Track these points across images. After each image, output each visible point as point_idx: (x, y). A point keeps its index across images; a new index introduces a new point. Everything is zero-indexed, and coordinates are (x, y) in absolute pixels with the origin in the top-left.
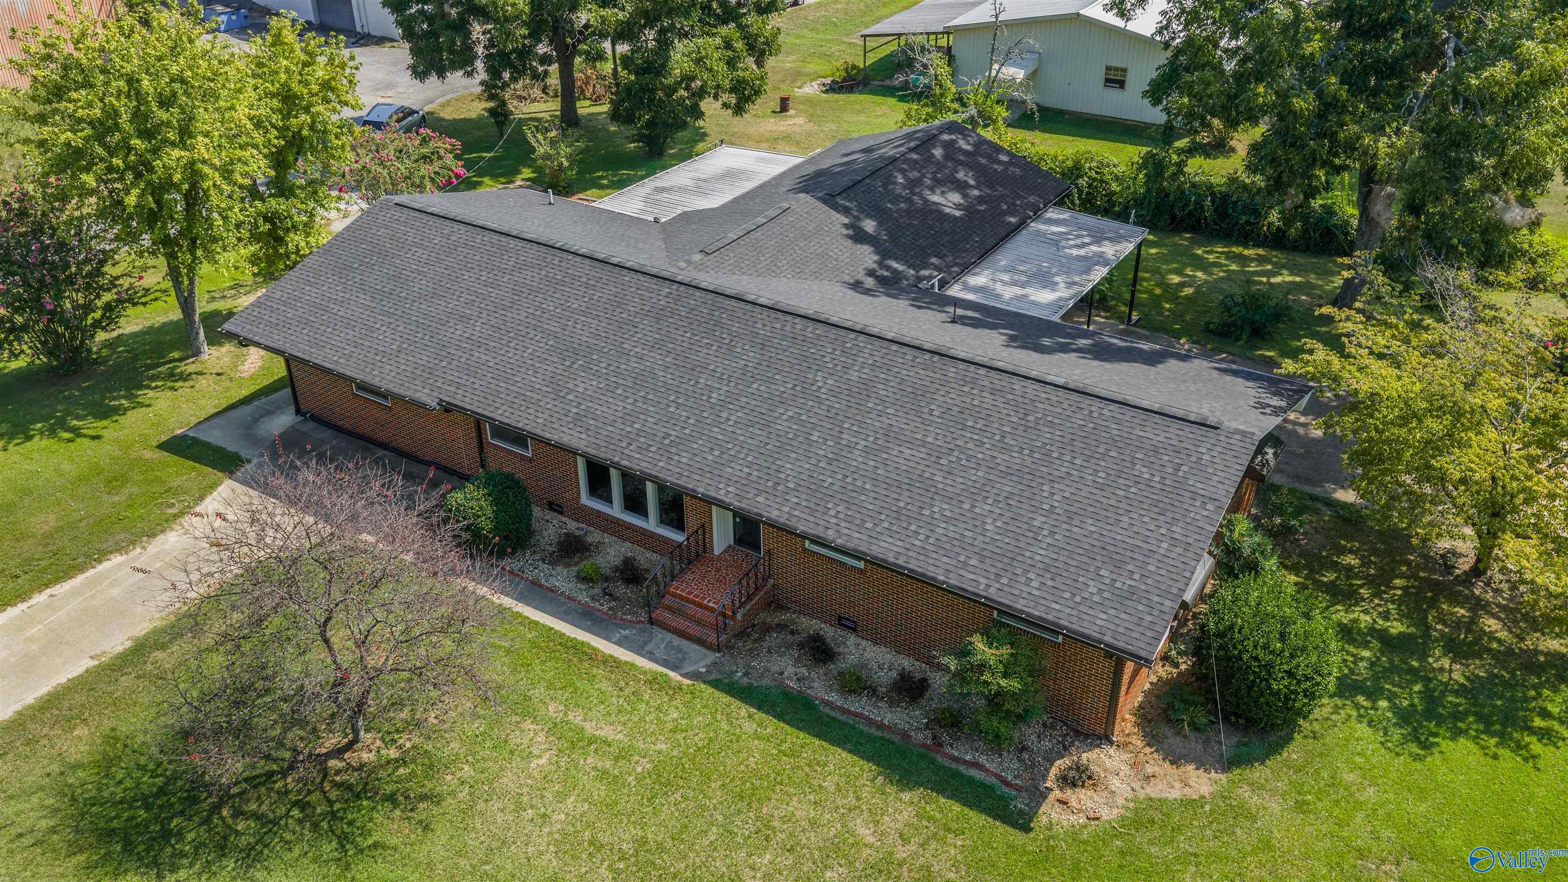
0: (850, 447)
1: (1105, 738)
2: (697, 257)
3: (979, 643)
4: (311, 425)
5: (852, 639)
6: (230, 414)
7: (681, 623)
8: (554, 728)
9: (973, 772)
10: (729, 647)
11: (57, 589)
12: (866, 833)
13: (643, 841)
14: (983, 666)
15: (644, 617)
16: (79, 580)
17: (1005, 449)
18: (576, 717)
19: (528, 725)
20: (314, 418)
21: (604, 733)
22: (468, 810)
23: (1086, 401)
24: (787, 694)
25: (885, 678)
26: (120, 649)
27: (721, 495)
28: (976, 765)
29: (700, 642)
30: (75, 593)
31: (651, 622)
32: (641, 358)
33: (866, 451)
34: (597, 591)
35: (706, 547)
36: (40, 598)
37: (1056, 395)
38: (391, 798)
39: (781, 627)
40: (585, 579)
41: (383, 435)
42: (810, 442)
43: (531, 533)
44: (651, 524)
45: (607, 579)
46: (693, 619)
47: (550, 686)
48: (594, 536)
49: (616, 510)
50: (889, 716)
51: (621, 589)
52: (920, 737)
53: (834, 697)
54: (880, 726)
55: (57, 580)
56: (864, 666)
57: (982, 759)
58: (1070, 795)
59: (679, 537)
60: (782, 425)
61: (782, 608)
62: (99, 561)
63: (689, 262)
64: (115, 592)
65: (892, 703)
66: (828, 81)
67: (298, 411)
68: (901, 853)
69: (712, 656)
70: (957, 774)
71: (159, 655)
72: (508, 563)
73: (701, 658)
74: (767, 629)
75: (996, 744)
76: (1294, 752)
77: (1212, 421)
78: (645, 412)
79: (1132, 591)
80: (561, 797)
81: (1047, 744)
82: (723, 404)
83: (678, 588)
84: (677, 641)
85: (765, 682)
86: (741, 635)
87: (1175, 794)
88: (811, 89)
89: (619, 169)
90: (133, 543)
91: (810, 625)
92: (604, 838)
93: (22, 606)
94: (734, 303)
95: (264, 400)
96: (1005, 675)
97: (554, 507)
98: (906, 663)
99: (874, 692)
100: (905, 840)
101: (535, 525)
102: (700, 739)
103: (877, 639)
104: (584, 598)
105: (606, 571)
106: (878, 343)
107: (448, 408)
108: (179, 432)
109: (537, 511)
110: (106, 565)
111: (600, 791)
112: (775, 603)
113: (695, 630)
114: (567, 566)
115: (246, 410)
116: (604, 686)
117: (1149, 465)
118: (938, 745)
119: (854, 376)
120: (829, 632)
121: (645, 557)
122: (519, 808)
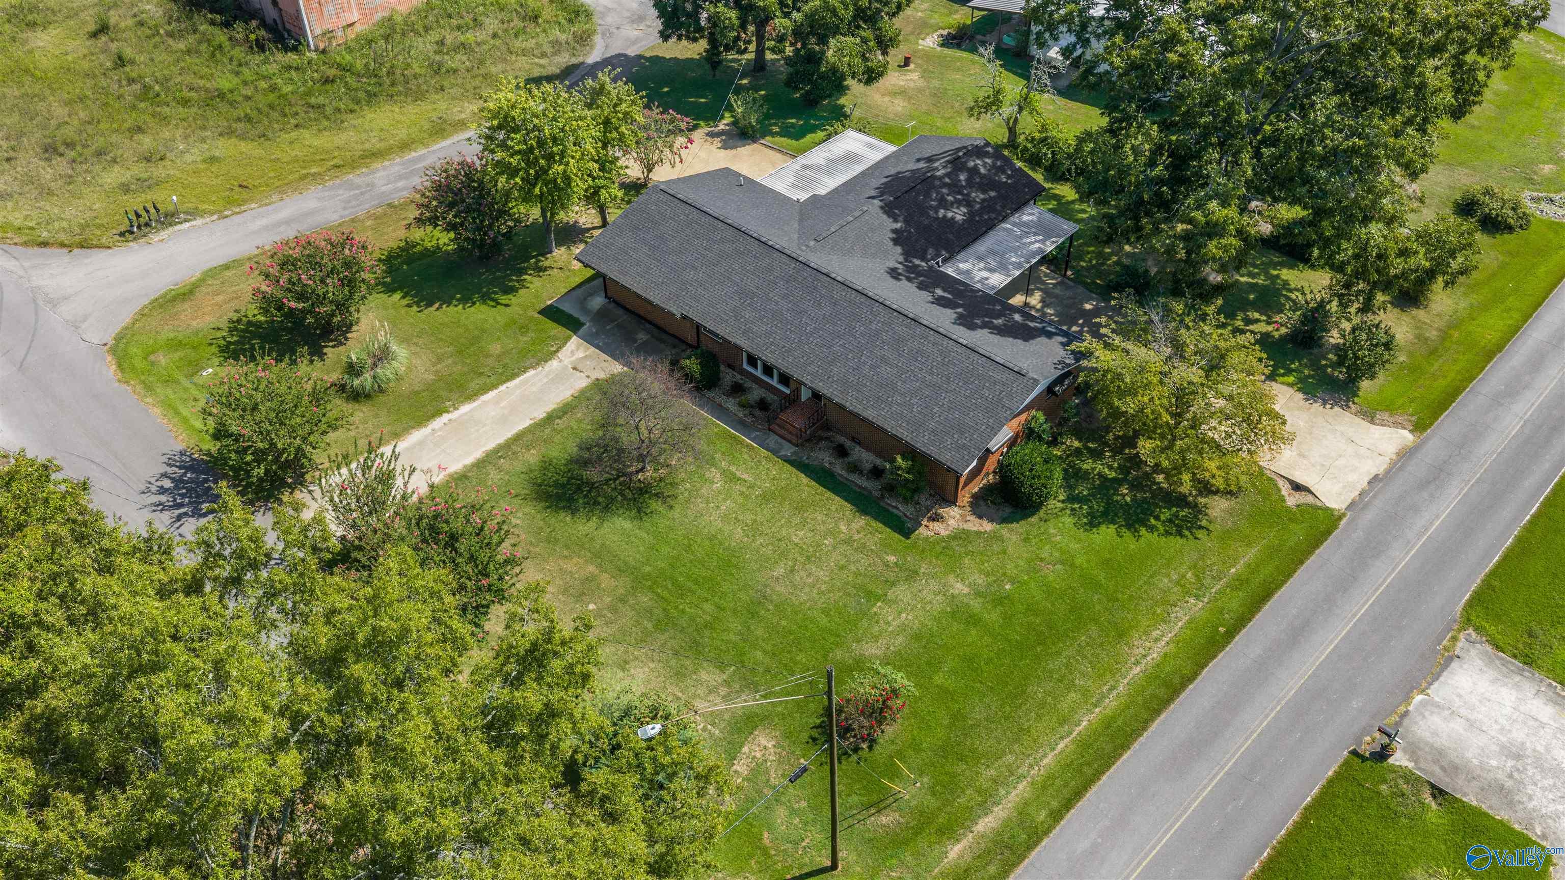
0: (864, 363)
1: (953, 502)
2: (812, 243)
3: (899, 459)
4: (613, 305)
5: (858, 448)
6: (573, 293)
7: (783, 432)
8: (724, 472)
9: (894, 511)
10: (802, 445)
11: (509, 384)
12: (843, 528)
13: (755, 521)
14: (899, 468)
15: (766, 427)
16: (517, 381)
17: (932, 374)
18: (733, 469)
19: (713, 469)
20: (614, 301)
21: (745, 476)
22: (687, 501)
23: (973, 354)
24: (824, 469)
25: (868, 466)
26: (541, 417)
27: (804, 380)
28: (896, 507)
29: (790, 441)
30: (516, 387)
31: (770, 430)
32: (777, 303)
33: (871, 367)
34: (746, 412)
35: (798, 396)
36: (502, 388)
37: (960, 350)
38: (657, 495)
39: (827, 438)
40: (742, 405)
41: (649, 317)
42: (847, 359)
43: (719, 379)
44: (774, 382)
45: (752, 407)
46: (787, 430)
47: (723, 454)
48: (748, 384)
49: (759, 373)
50: (864, 482)
51: (757, 413)
52: (876, 494)
53: (843, 473)
54: (860, 487)
55: (508, 380)
56: (861, 461)
57: (899, 506)
58: (931, 524)
59: (788, 392)
60: (836, 348)
61: (829, 429)
62: (524, 372)
63: (807, 246)
64: (534, 389)
65: (868, 478)
66: (945, 32)
67: (606, 297)
68: (856, 537)
69: (794, 449)
70: (888, 510)
71: (558, 421)
72: (709, 394)
73: (789, 450)
74: (821, 439)
75: (906, 500)
76: (1034, 519)
77: (1023, 372)
78: (776, 333)
79: (964, 445)
80: (725, 500)
81: (929, 503)
82: (812, 333)
83: (783, 416)
84: (780, 440)
85: (815, 463)
86: (808, 440)
87: (975, 529)
88: (930, 42)
89: (786, 119)
90: (538, 364)
91: (842, 439)
92: (740, 518)
93: (496, 391)
94: (825, 277)
95: (588, 286)
96: (908, 473)
97: (730, 366)
98: (878, 462)
99: (861, 472)
100: (859, 533)
101: (721, 375)
102: (783, 484)
103: (868, 449)
104: (741, 415)
105: (752, 402)
106: (888, 310)
107: (684, 317)
108: (549, 303)
109: (722, 368)
110: (527, 375)
111: (741, 500)
112: (827, 427)
113: (789, 436)
114: (734, 398)
115: (579, 292)
116: (746, 456)
117: (989, 389)
118: (883, 497)
119: (873, 327)
120: (848, 443)
121: (771, 398)
122: (708, 502)
